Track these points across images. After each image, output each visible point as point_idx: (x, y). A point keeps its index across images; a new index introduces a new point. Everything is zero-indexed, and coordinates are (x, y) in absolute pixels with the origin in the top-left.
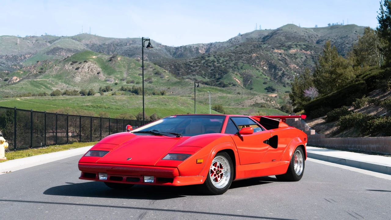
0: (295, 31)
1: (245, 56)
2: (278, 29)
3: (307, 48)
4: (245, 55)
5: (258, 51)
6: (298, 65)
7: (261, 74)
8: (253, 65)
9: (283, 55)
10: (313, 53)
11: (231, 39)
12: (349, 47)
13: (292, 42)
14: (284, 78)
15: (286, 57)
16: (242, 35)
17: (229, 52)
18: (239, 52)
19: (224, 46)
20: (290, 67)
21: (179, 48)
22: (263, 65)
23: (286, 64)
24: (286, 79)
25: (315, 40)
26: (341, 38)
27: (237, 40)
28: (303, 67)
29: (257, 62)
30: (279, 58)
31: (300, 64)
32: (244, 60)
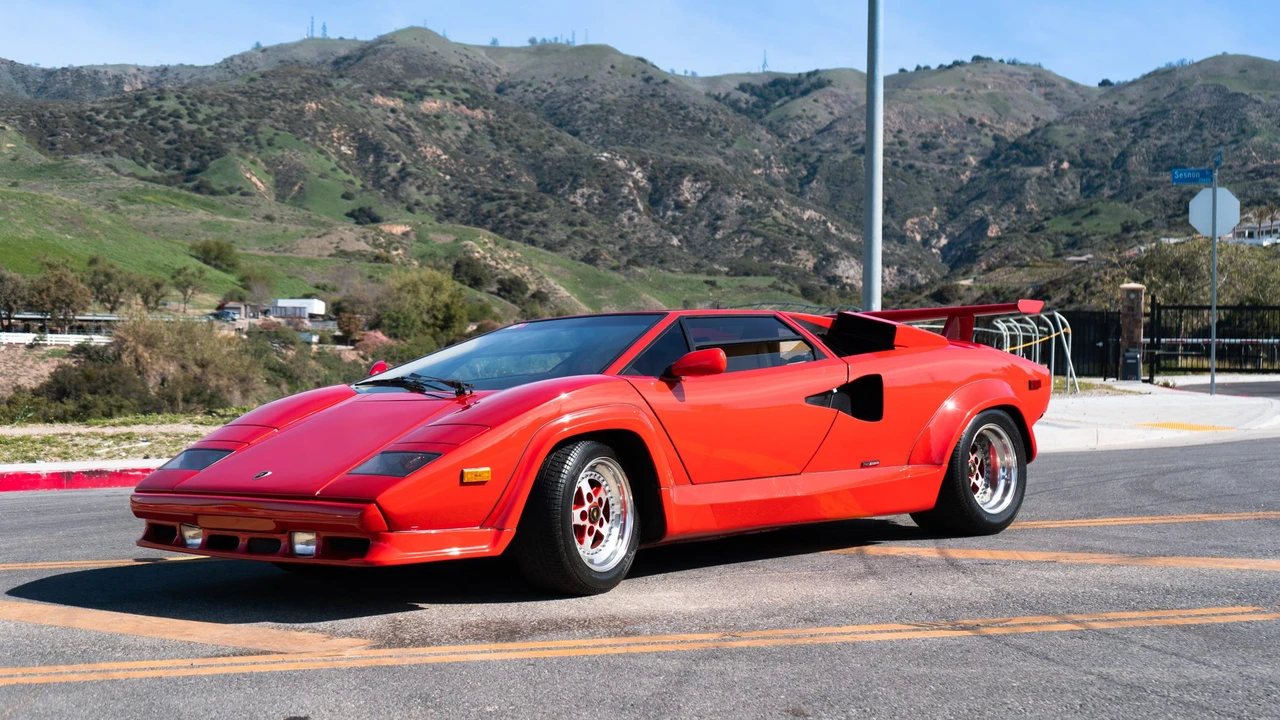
0: (432, 51)
1: (280, 106)
2: (382, 40)
3: (475, 100)
4: (282, 104)
5: (322, 94)
6: (446, 149)
7: (334, 165)
8: (308, 139)
9: (403, 114)
10: (491, 116)
11: (232, 59)
12: (592, 112)
13: (428, 79)
14: (407, 184)
15: (412, 123)
16: (264, 50)
17: (230, 92)
18: (262, 94)
19: (208, 79)
20: (423, 155)
21: (58, 73)
22: (339, 138)
23: (410, 142)
24: (413, 189)
25: (490, 83)
26: (570, 82)
27: (251, 62)
28: (464, 157)
29: (320, 130)
30: (390, 122)
31: (454, 147)
32: (277, 120)
